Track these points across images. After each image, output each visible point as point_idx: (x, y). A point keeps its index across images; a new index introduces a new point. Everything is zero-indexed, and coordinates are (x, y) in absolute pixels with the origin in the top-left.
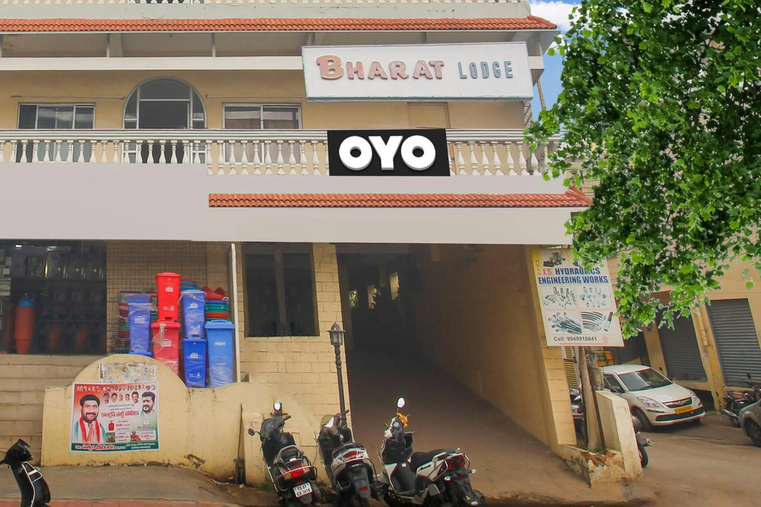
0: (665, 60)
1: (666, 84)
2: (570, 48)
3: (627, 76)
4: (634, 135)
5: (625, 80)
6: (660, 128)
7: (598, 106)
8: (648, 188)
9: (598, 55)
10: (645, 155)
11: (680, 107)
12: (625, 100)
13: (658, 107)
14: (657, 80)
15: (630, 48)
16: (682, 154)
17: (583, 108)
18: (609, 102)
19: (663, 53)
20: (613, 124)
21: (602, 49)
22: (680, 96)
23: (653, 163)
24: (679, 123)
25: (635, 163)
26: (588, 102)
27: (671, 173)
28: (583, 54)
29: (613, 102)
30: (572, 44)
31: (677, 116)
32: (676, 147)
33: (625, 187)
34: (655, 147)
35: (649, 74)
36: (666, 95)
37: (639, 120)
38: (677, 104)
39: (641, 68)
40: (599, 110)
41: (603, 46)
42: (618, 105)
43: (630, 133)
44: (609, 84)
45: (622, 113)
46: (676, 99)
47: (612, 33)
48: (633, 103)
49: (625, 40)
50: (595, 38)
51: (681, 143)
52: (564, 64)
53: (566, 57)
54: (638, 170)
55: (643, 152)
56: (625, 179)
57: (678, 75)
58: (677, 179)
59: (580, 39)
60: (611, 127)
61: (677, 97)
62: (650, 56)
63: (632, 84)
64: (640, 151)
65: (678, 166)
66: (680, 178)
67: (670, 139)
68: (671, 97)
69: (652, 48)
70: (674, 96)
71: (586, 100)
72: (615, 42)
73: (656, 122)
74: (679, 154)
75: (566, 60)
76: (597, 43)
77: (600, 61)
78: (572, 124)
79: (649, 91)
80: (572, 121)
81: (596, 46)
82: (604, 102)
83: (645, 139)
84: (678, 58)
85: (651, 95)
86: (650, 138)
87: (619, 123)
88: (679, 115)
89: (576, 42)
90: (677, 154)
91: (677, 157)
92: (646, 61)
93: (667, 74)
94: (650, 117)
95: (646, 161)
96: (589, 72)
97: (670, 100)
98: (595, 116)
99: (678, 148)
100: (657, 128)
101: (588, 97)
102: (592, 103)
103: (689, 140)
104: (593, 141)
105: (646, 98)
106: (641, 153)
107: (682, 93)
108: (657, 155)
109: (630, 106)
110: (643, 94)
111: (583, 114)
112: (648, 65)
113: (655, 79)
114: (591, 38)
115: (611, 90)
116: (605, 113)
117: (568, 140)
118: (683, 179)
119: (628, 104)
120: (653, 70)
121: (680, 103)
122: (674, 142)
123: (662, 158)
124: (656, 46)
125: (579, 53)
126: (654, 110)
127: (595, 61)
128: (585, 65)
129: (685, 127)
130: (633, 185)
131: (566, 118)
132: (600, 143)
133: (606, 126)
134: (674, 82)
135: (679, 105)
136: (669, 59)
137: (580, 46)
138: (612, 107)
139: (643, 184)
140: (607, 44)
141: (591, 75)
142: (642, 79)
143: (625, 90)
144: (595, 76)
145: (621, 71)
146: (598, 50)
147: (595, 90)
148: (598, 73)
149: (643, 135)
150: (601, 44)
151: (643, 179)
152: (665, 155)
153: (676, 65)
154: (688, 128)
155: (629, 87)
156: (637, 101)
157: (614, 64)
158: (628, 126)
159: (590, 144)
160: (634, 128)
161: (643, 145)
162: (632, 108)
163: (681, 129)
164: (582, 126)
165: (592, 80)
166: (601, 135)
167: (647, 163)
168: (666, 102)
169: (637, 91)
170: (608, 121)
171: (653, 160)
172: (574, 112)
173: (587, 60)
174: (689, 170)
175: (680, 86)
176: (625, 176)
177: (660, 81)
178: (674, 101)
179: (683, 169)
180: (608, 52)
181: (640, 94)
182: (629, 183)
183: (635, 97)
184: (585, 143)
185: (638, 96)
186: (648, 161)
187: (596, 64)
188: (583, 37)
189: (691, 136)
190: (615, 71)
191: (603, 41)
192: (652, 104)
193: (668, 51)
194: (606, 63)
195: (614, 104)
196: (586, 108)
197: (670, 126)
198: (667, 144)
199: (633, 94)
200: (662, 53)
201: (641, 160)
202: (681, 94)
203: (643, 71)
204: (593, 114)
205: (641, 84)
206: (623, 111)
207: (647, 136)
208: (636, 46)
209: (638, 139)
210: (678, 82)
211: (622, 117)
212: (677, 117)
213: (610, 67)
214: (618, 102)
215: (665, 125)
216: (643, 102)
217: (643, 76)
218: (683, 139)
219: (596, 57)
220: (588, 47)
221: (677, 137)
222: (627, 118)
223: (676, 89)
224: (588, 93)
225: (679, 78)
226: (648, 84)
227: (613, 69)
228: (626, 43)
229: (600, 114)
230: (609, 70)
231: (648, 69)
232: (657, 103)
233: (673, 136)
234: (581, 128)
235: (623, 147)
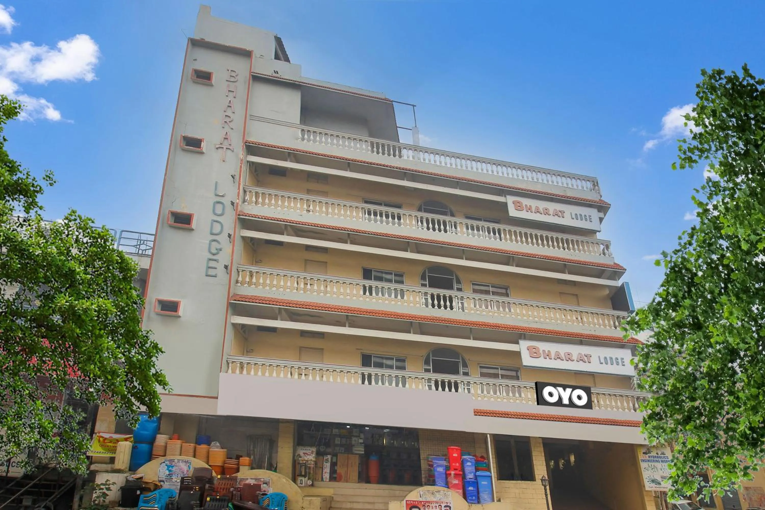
0: (750, 292)
1: (746, 311)
2: (674, 263)
3: (716, 297)
4: (711, 346)
5: (714, 300)
6: (733, 345)
7: (686, 316)
8: (713, 390)
9: (696, 275)
10: (716, 364)
11: (754, 332)
12: (710, 316)
13: (735, 328)
14: (739, 306)
15: (723, 275)
16: (746, 370)
17: (674, 314)
18: (697, 314)
19: (750, 285)
20: (696, 333)
21: (700, 271)
22: (755, 323)
23: (721, 372)
24: (749, 345)
25: (707, 368)
26: (679, 310)
27: (734, 383)
28: (683, 271)
29: (700, 315)
30: (677, 261)
31: (749, 338)
32: (743, 363)
33: (695, 385)
34: (726, 359)
35: (734, 299)
36: (744, 320)
37: (718, 335)
38: (751, 329)
39: (728, 294)
40: (687, 319)
41: (701, 268)
42: (703, 319)
43: (708, 344)
44: (700, 300)
45: (705, 326)
46: (751, 325)
47: (711, 259)
48: (716, 320)
49: (721, 268)
50: (696, 260)
51: (747, 361)
52: (666, 275)
53: (669, 270)
54: (708, 374)
55: (715, 361)
56: (695, 379)
57: (758, 306)
58: (738, 388)
59: (683, 258)
60: (693, 335)
61: (753, 324)
62: (738, 285)
63: (718, 304)
64: (713, 359)
65: (740, 379)
66: (741, 388)
67: (740, 355)
68: (748, 322)
69: (742, 279)
70: (750, 323)
71: (678, 308)
72: (712, 267)
73: (731, 340)
74: (744, 369)
75: (668, 272)
76: (697, 265)
77: (696, 280)
78: (662, 325)
79: (731, 313)
80: (663, 322)
81: (695, 267)
82: (692, 314)
83: (719, 351)
84: (761, 293)
85: (731, 317)
86: (723, 351)
87: (700, 333)
88: (751, 339)
89: (680, 260)
90: (742, 369)
91: (741, 371)
92: (734, 289)
93: (749, 303)
94: (727, 335)
95: (716, 368)
96: (685, 287)
97: (746, 324)
98: (682, 323)
99: (744, 364)
100: (730, 344)
101: (680, 306)
102: (682, 312)
103: (754, 360)
104: (676, 343)
105: (727, 319)
106: (713, 361)
107: (758, 322)
108: (726, 366)
109: (713, 322)
110: (726, 314)
111: (673, 319)
112: (735, 292)
113: (738, 305)
114: (692, 260)
115: (700, 305)
116: (692, 322)
117: (656, 337)
118: (743, 389)
119: (711, 320)
120: (738, 298)
121: (754, 329)
122: (742, 359)
123: (729, 369)
124: (745, 278)
125: (681, 269)
126: (732, 330)
127: (692, 278)
128: (683, 280)
129: (754, 349)
130: (701, 385)
131: (658, 319)
132: (682, 345)
133: (689, 334)
134: (753, 311)
135: (752, 331)
136: (753, 292)
137: (682, 263)
138: (698, 319)
139: (709, 386)
140: (705, 267)
141: (686, 289)
142: (728, 302)
143: (712, 308)
144: (690, 291)
145: (712, 292)
146: (697, 270)
147: (687, 302)
148: (693, 289)
149: (718, 347)
150: (700, 266)
151: (710, 382)
152: (732, 367)
153: (758, 298)
154: (756, 350)
155: (715, 307)
156: (719, 319)
157: (707, 285)
158: (708, 337)
159: (674, 345)
160: (712, 340)
161: (716, 355)
162: (714, 324)
163: (750, 350)
164: (671, 329)
165: (686, 294)
166: (684, 339)
167: (716, 370)
168: (743, 325)
169: (721, 311)
170: (692, 329)
171: (722, 369)
172: (666, 316)
173: (686, 276)
174: (749, 384)
175: (757, 315)
176: (696, 376)
177: (741, 307)
178: (749, 326)
179: (744, 382)
180: (704, 274)
181: (723, 314)
182: (698, 383)
183: (719, 316)
184: (670, 343)
185: (721, 316)
186: (718, 369)
187: (693, 281)
188: (686, 256)
189: (757, 357)
190: (707, 291)
191: (702, 264)
192: (731, 324)
193: (754, 285)
194: (701, 283)
195: (700, 317)
196: (676, 316)
197: (742, 345)
198: (736, 359)
199: (717, 313)
200: (748, 285)
201: (712, 367)
202: (756, 322)
203: (730, 296)
204: (681, 321)
205: (725, 306)
206: (706, 325)
207: (721, 349)
208: (728, 275)
209: (714, 350)
210: (756, 311)
211: (704, 329)
212: (748, 340)
213: (703, 287)
214: (704, 316)
215: (738, 344)
216: (723, 322)
217: (729, 300)
218: (750, 358)
219: (694, 275)
220: (689, 266)
221: (745, 355)
222: (708, 331)
223: (753, 317)
224: (681, 304)
225: (757, 309)
226: (731, 308)
227: (705, 289)
228: (721, 270)
229: (687, 322)
230: (702, 289)
231: (734, 295)
232: (735, 325)
233: (742, 354)
234: (669, 330)
235: (700, 353)
